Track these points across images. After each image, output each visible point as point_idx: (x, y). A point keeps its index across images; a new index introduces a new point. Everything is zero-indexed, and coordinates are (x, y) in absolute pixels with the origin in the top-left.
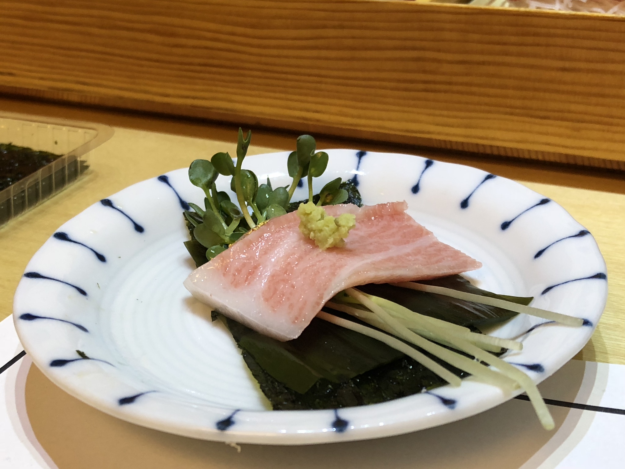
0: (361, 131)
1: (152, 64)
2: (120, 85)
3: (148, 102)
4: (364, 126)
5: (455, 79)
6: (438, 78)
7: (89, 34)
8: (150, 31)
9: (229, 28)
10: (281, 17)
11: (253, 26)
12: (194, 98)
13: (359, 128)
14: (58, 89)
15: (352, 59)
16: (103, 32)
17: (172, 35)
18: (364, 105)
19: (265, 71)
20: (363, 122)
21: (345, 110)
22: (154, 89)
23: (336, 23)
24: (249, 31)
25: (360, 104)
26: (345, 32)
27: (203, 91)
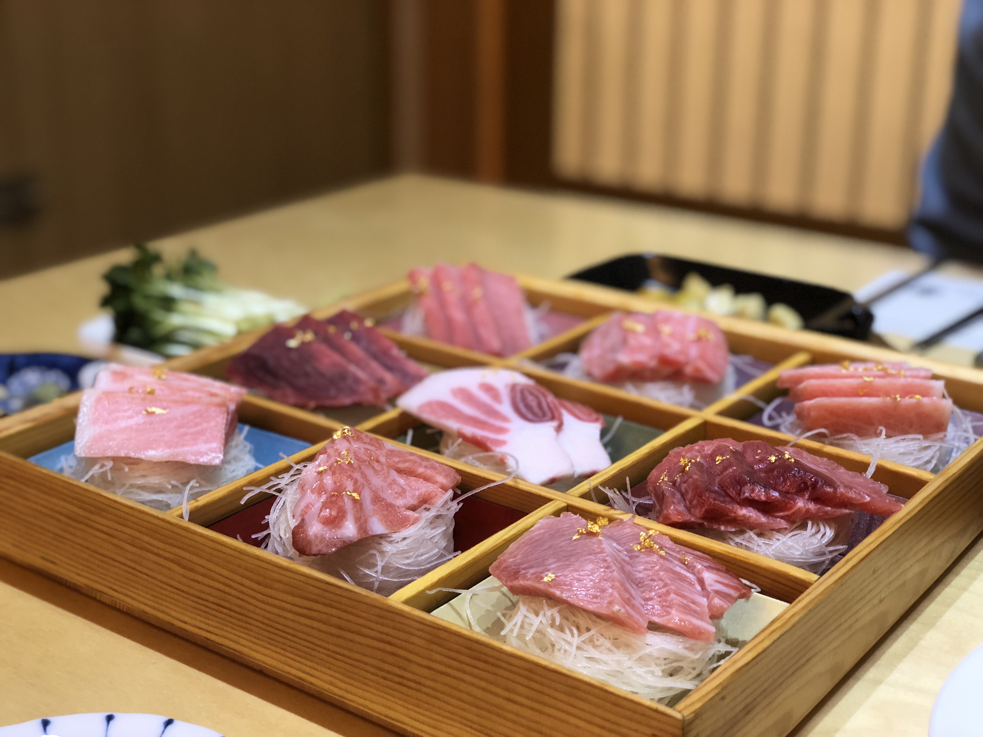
0: (348, 704)
1: (174, 590)
2: (145, 601)
3: (169, 623)
4: (351, 701)
5: (423, 681)
6: (409, 675)
7: (122, 548)
8: (172, 561)
9: (238, 579)
10: (280, 582)
11: (259, 583)
12: (208, 631)
13: (346, 701)
14: (93, 589)
15: (339, 637)
16: (134, 549)
17: (191, 570)
18: (351, 681)
19: (267, 625)
20: (349, 696)
21: (334, 680)
22: (174, 614)
23: (327, 602)
24: (255, 586)
25: (346, 679)
26: (334, 612)
27: (216, 627)
